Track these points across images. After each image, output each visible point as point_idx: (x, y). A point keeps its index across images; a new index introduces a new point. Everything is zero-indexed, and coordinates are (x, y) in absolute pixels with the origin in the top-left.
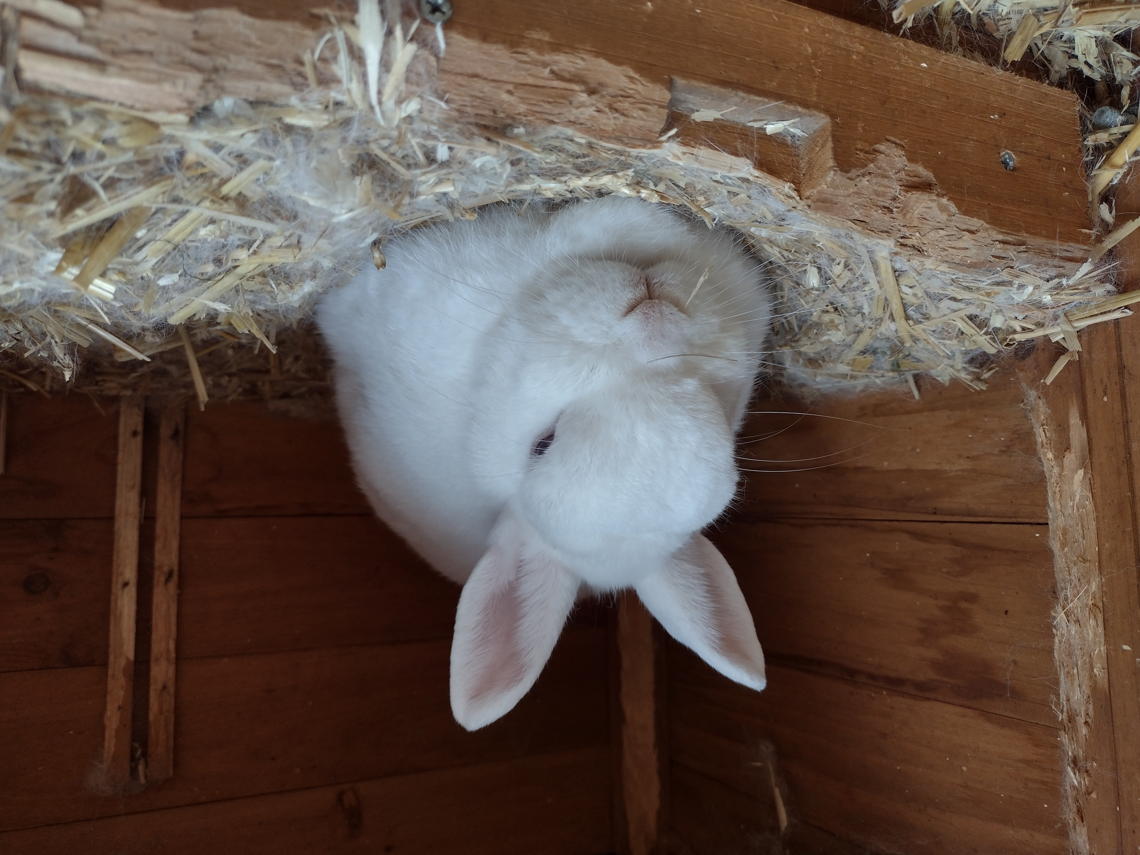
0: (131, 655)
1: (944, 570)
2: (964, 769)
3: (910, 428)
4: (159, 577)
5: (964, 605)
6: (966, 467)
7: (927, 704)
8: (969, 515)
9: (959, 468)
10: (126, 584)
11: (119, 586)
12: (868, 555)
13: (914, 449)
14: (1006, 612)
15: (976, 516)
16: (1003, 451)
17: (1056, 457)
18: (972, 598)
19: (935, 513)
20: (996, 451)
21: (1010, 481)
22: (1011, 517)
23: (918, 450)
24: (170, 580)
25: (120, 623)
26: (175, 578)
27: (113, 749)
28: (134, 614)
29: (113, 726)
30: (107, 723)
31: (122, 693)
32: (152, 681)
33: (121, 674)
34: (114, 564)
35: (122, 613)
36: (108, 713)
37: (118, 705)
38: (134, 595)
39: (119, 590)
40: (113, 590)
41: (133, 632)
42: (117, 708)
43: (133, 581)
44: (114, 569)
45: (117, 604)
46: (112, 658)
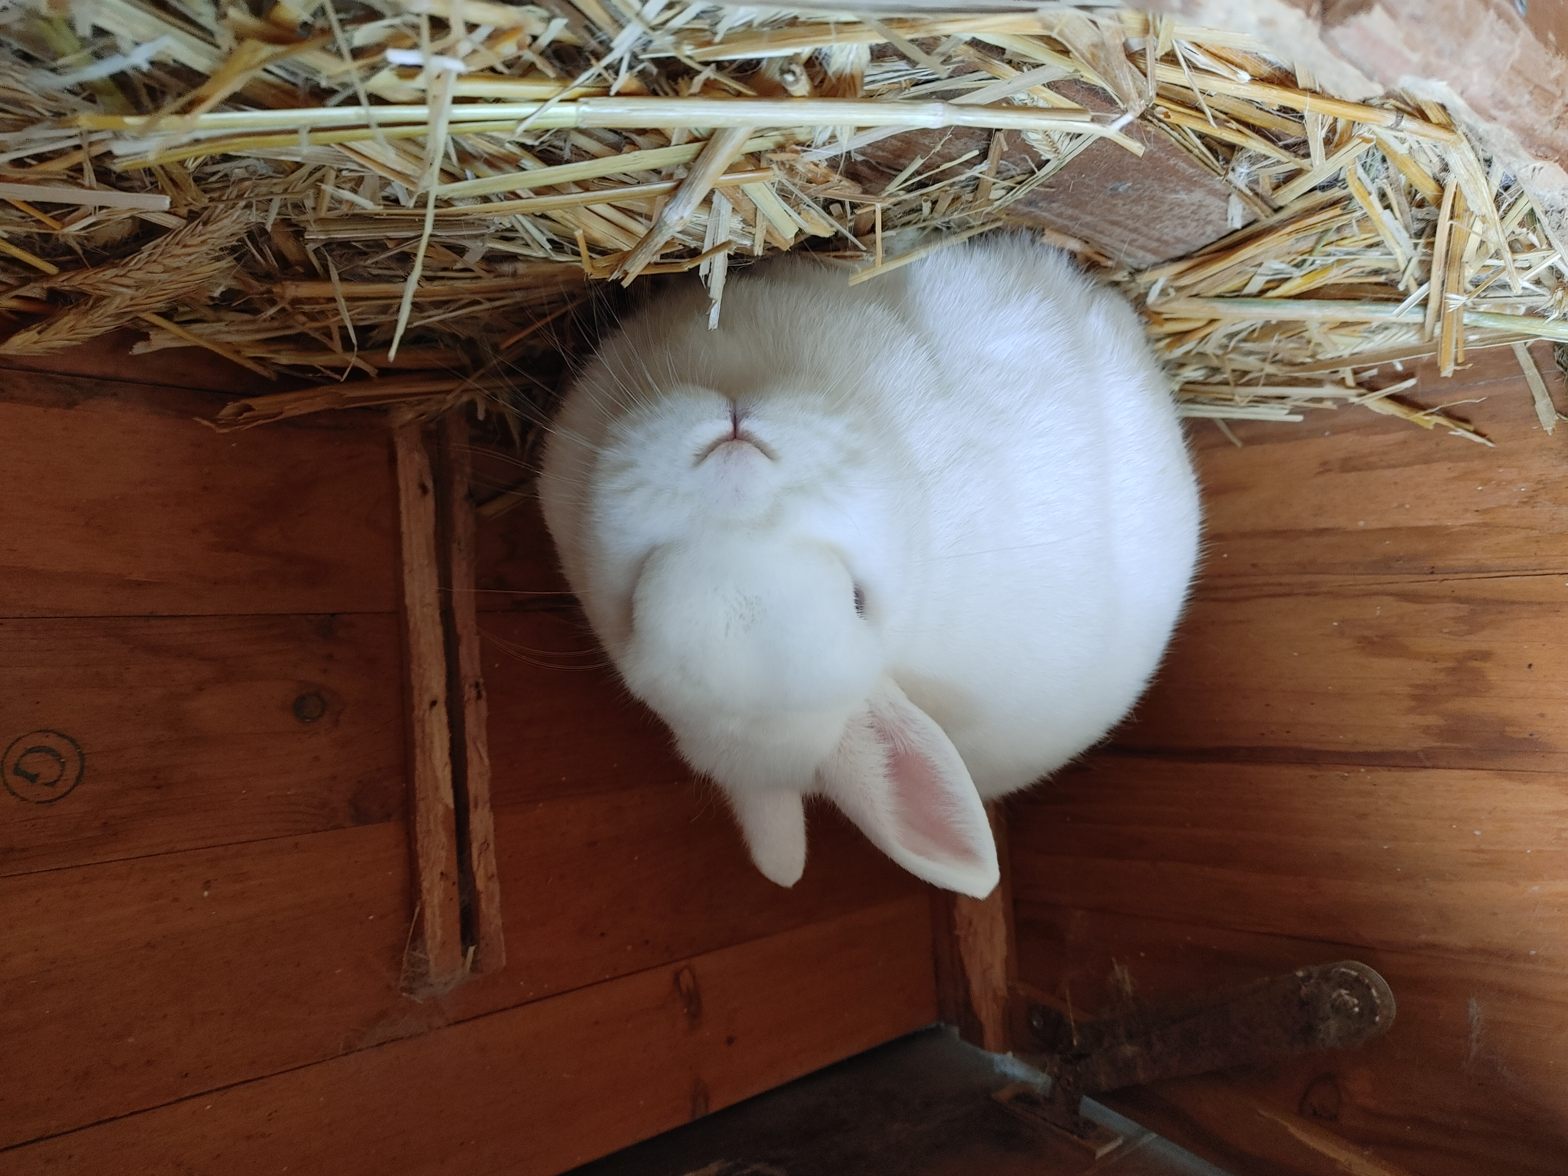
0: (450, 801)
1: (1445, 630)
2: (1477, 833)
3: (1396, 483)
4: (470, 693)
5: (1476, 664)
6: (1473, 521)
7: (1422, 774)
8: (1480, 570)
9: (1467, 522)
10: (434, 703)
11: (426, 705)
12: (1335, 624)
13: (1402, 505)
14: (1530, 666)
15: (1489, 572)
16: (1525, 503)
18: (1486, 656)
19: (1432, 573)
20: (1515, 502)
21: (1535, 533)
22: (1535, 570)
23: (1408, 506)
24: (479, 697)
25: (430, 758)
26: (484, 694)
27: (439, 933)
28: (446, 744)
29: (436, 901)
30: (425, 896)
31: (443, 854)
32: (473, 835)
33: (440, 828)
34: (413, 676)
35: (432, 742)
36: (425, 884)
37: (439, 871)
38: (444, 718)
39: (425, 712)
40: (416, 712)
41: (448, 769)
42: (439, 876)
43: (442, 698)
44: (415, 683)
45: (423, 732)
46: (422, 807)
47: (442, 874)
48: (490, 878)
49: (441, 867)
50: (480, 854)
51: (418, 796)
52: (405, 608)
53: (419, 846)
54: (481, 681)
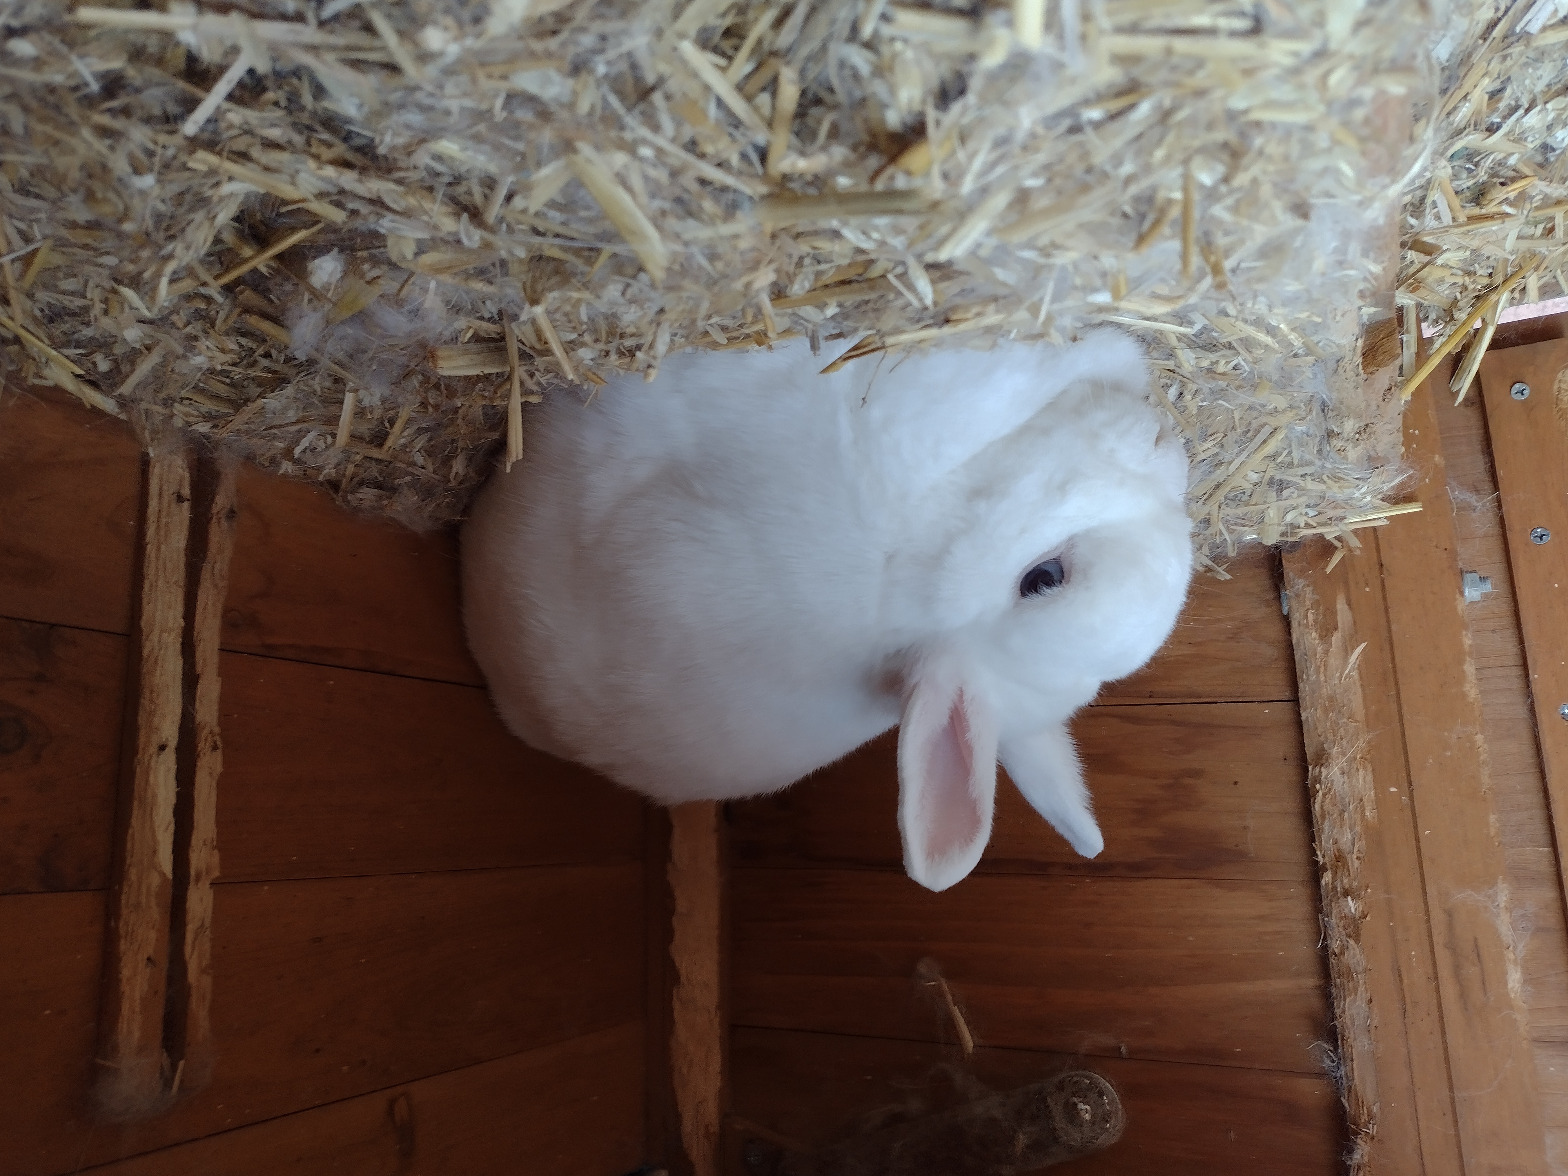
0: (168, 869)
1: (1164, 750)
2: (1191, 939)
4: (205, 743)
5: (1189, 781)
6: (1188, 653)
7: (1144, 884)
8: (1194, 697)
10: (162, 748)
11: (152, 749)
14: (1236, 783)
16: (1231, 638)
17: (1321, 637)
18: (1197, 774)
19: (1153, 697)
20: (1223, 637)
21: (1239, 665)
22: (1239, 697)
24: (215, 748)
25: (151, 814)
26: (219, 743)
27: (137, 1034)
28: (172, 799)
29: (137, 995)
30: (125, 988)
31: (153, 935)
32: (190, 916)
33: (153, 902)
34: (141, 712)
35: (155, 796)
36: (126, 973)
37: (146, 957)
38: (173, 767)
39: (151, 756)
40: (139, 756)
41: (172, 828)
42: (145, 961)
43: (173, 743)
44: (142, 719)
45: (147, 780)
46: (133, 874)
47: (149, 959)
48: (203, 971)
49: (150, 951)
50: (195, 939)
51: (128, 861)
52: (140, 631)
53: (121, 924)
54: (217, 730)
